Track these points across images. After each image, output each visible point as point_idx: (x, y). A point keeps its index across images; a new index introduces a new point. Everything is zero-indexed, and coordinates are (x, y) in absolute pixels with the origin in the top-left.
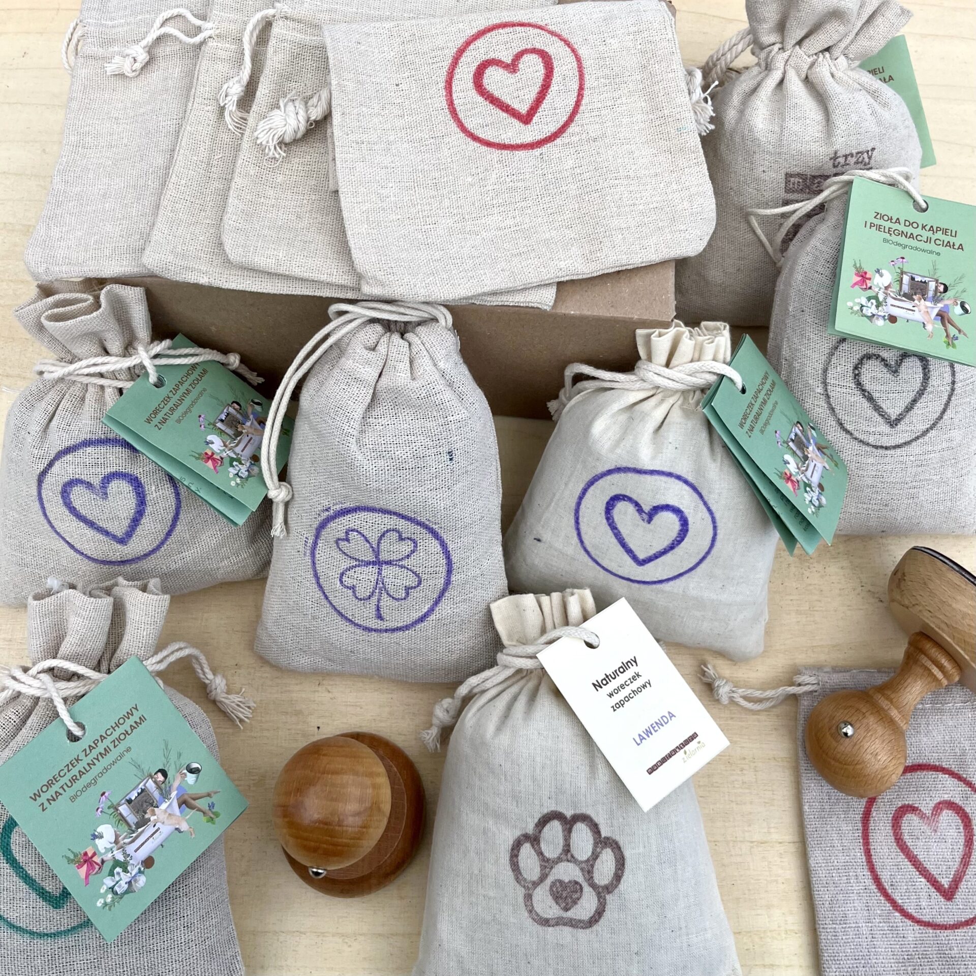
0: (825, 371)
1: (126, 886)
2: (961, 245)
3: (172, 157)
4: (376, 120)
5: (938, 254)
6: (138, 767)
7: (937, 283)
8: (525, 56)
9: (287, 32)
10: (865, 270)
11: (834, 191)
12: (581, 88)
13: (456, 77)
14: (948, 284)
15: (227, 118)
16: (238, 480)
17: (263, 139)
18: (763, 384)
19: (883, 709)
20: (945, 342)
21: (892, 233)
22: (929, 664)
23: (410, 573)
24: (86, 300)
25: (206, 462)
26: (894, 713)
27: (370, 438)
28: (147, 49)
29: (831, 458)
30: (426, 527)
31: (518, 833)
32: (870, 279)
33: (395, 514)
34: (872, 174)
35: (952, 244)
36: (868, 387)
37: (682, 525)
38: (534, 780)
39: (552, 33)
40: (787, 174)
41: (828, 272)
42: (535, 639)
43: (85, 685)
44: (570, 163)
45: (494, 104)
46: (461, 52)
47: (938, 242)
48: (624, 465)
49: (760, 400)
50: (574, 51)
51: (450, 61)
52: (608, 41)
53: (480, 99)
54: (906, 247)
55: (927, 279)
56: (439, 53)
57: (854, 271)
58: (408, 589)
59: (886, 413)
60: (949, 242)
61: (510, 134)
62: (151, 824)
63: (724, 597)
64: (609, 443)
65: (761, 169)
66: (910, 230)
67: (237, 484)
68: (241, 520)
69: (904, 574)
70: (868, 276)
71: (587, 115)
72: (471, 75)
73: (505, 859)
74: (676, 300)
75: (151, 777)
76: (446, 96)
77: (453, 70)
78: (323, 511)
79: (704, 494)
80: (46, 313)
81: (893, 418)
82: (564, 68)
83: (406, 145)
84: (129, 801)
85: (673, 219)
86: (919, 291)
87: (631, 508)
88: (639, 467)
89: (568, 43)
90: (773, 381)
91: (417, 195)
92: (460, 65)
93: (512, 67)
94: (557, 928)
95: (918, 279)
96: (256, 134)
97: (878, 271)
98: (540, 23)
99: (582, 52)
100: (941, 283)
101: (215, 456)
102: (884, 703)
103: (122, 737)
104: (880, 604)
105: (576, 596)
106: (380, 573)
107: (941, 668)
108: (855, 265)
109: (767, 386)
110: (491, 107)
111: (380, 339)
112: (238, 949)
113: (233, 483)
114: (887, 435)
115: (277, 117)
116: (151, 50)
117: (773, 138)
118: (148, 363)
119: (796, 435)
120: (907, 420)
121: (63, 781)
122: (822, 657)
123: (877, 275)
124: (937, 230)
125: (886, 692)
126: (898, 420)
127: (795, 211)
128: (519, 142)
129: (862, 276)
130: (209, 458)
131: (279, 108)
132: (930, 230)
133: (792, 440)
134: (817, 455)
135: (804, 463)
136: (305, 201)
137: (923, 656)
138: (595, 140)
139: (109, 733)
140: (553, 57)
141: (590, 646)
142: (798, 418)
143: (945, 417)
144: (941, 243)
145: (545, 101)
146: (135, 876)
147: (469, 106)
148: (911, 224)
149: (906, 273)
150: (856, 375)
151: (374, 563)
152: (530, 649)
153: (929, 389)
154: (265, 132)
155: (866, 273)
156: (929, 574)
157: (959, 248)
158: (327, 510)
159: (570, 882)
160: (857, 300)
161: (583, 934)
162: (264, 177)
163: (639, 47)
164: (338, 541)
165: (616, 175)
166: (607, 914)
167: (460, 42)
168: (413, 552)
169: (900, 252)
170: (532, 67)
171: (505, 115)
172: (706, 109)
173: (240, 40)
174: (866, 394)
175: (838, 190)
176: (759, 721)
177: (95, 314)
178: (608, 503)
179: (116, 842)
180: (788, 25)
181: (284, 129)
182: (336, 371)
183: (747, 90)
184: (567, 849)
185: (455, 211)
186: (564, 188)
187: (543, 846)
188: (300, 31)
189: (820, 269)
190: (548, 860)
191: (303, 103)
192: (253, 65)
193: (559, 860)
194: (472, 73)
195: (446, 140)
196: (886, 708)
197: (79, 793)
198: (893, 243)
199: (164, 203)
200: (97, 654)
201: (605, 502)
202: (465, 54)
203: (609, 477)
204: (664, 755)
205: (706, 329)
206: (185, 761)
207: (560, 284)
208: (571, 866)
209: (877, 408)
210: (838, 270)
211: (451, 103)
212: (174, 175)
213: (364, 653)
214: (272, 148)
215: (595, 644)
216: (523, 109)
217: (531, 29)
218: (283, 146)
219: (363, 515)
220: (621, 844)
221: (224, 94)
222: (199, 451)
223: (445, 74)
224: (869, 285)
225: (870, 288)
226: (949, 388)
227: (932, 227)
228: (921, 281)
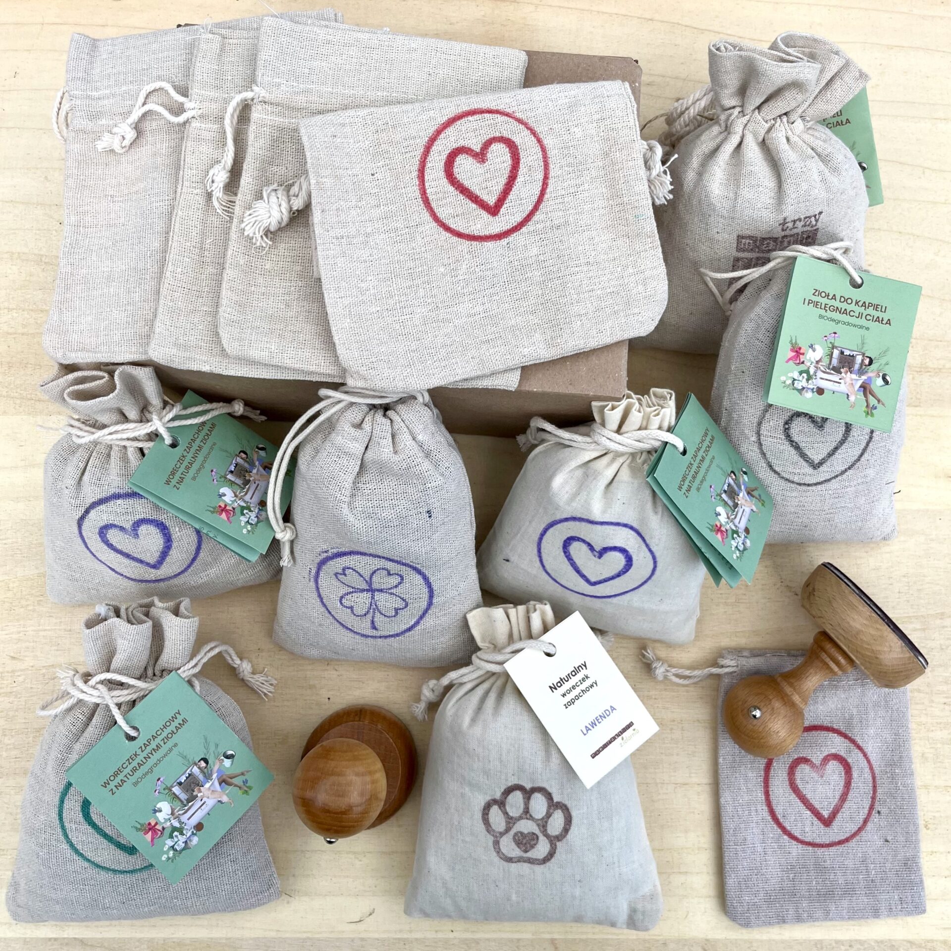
0: (760, 424)
1: (184, 845)
2: (889, 320)
3: (167, 240)
4: (353, 212)
5: (867, 329)
6: (185, 757)
7: (863, 356)
8: (494, 144)
9: (266, 117)
10: (800, 346)
11: (779, 263)
12: (546, 177)
13: (428, 165)
14: (873, 358)
15: (215, 203)
16: (249, 527)
17: (249, 232)
18: (703, 441)
19: (787, 695)
20: (865, 412)
21: (827, 309)
22: (828, 660)
23: (398, 598)
24: (102, 378)
25: (221, 514)
26: (796, 698)
27: (359, 503)
28: (134, 126)
29: (759, 499)
30: (411, 566)
31: (488, 798)
32: (803, 354)
33: (384, 558)
34: (815, 250)
35: (881, 319)
36: (796, 438)
37: (627, 561)
38: (501, 761)
39: (520, 121)
40: (738, 236)
41: (767, 341)
42: (504, 648)
43: (135, 692)
44: (535, 251)
45: (465, 194)
46: (432, 140)
47: (868, 317)
48: (579, 516)
49: (699, 458)
50: (539, 141)
51: (422, 150)
52: (572, 130)
53: (451, 189)
54: (839, 322)
55: (855, 353)
56: (412, 142)
57: (789, 347)
58: (397, 610)
59: (810, 459)
60: (878, 317)
61: (479, 226)
62: (199, 799)
63: (664, 607)
64: (566, 496)
65: (716, 230)
66: (844, 306)
67: (248, 531)
68: (254, 558)
69: (814, 589)
70: (802, 351)
71: (551, 202)
72: (442, 164)
73: (478, 815)
74: (628, 376)
75: (195, 764)
76: (419, 185)
77: (425, 159)
78: (323, 552)
79: (646, 538)
80: (68, 390)
81: (816, 462)
82: (530, 158)
83: (383, 236)
84: (180, 784)
85: (628, 303)
86: (846, 364)
87: (584, 547)
88: (592, 518)
89: (534, 133)
90: (712, 437)
91: (395, 285)
92: (432, 153)
93: (481, 156)
94: (519, 863)
95: (847, 353)
96: (243, 225)
97: (811, 346)
98: (508, 110)
99: (548, 142)
100: (867, 357)
101: (228, 508)
102: (788, 690)
103: (170, 736)
104: (796, 597)
105: (538, 612)
106: (373, 598)
107: (838, 663)
108: (791, 341)
109: (707, 443)
110: (461, 197)
111: (365, 417)
112: (274, 869)
113: (245, 531)
114: (810, 475)
115: (261, 207)
116: (138, 127)
117: (727, 204)
118: (162, 431)
119: (729, 485)
120: (828, 463)
121: (126, 771)
122: (742, 641)
123: (810, 350)
124: (869, 306)
125: (791, 680)
126: (821, 464)
127: (741, 278)
128: (487, 233)
129: (797, 352)
130: (222, 510)
131: (262, 198)
132: (862, 306)
133: (725, 491)
134: (746, 500)
135: (734, 511)
136: (293, 288)
137: (823, 653)
138: (558, 227)
139: (159, 733)
140: (519, 147)
141: (548, 655)
142: (733, 467)
143: (863, 459)
144: (871, 318)
145: (511, 193)
146: (190, 837)
147: (441, 195)
148: (846, 300)
149: (836, 348)
150: (786, 429)
151: (368, 591)
152: (499, 658)
153: (849, 439)
154: (251, 224)
155: (800, 348)
156: (834, 594)
157: (887, 323)
158: (326, 552)
159: (529, 833)
160: (790, 375)
161: (539, 869)
162: (253, 265)
163: (602, 134)
164: (336, 574)
165: (577, 262)
166: (557, 855)
167: (431, 131)
168: (400, 583)
169: (832, 327)
170: (499, 155)
171: (474, 206)
172: (665, 183)
173: (222, 118)
174: (794, 444)
175: (783, 262)
176: (687, 692)
177: (111, 396)
178: (565, 541)
179: (172, 814)
180: (748, 93)
181: (269, 221)
182: (328, 444)
183: (707, 151)
184: (527, 811)
185: (430, 300)
186: (530, 275)
187: (508, 809)
188: (279, 114)
189: (761, 337)
190: (512, 818)
191: (285, 193)
192: (235, 148)
193: (520, 818)
194: (443, 161)
195: (420, 229)
196: (790, 694)
197: (139, 780)
198: (828, 319)
199: (164, 291)
200: (143, 664)
201: (563, 541)
202: (436, 143)
203: (566, 524)
204: (605, 742)
205: (655, 395)
206: (221, 750)
207: (524, 369)
208: (530, 823)
209: (803, 455)
210: (776, 340)
211: (423, 192)
212: (170, 264)
213: (363, 650)
214: (260, 239)
215: (552, 652)
216: (491, 200)
217: (499, 115)
218: (270, 235)
219: (356, 557)
220: (569, 806)
221: (210, 180)
222: (213, 506)
223: (418, 163)
224: (802, 360)
225: (803, 363)
226: (867, 437)
227: (864, 302)
228: (849, 355)
